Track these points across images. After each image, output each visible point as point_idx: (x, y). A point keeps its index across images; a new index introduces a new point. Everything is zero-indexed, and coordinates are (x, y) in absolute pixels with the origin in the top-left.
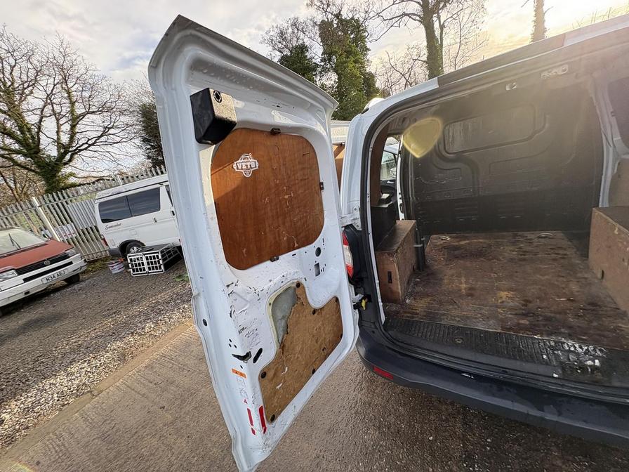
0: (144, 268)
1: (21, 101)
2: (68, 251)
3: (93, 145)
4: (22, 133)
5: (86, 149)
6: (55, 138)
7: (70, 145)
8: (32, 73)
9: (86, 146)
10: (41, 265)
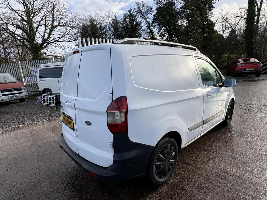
0: (47, 102)
1: (33, 17)
2: (23, 87)
3: (57, 41)
4: (30, 31)
5: (53, 42)
6: (43, 35)
7: (47, 40)
8: (41, 5)
9: (54, 41)
10: (10, 90)
